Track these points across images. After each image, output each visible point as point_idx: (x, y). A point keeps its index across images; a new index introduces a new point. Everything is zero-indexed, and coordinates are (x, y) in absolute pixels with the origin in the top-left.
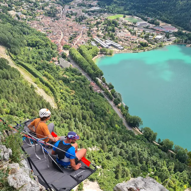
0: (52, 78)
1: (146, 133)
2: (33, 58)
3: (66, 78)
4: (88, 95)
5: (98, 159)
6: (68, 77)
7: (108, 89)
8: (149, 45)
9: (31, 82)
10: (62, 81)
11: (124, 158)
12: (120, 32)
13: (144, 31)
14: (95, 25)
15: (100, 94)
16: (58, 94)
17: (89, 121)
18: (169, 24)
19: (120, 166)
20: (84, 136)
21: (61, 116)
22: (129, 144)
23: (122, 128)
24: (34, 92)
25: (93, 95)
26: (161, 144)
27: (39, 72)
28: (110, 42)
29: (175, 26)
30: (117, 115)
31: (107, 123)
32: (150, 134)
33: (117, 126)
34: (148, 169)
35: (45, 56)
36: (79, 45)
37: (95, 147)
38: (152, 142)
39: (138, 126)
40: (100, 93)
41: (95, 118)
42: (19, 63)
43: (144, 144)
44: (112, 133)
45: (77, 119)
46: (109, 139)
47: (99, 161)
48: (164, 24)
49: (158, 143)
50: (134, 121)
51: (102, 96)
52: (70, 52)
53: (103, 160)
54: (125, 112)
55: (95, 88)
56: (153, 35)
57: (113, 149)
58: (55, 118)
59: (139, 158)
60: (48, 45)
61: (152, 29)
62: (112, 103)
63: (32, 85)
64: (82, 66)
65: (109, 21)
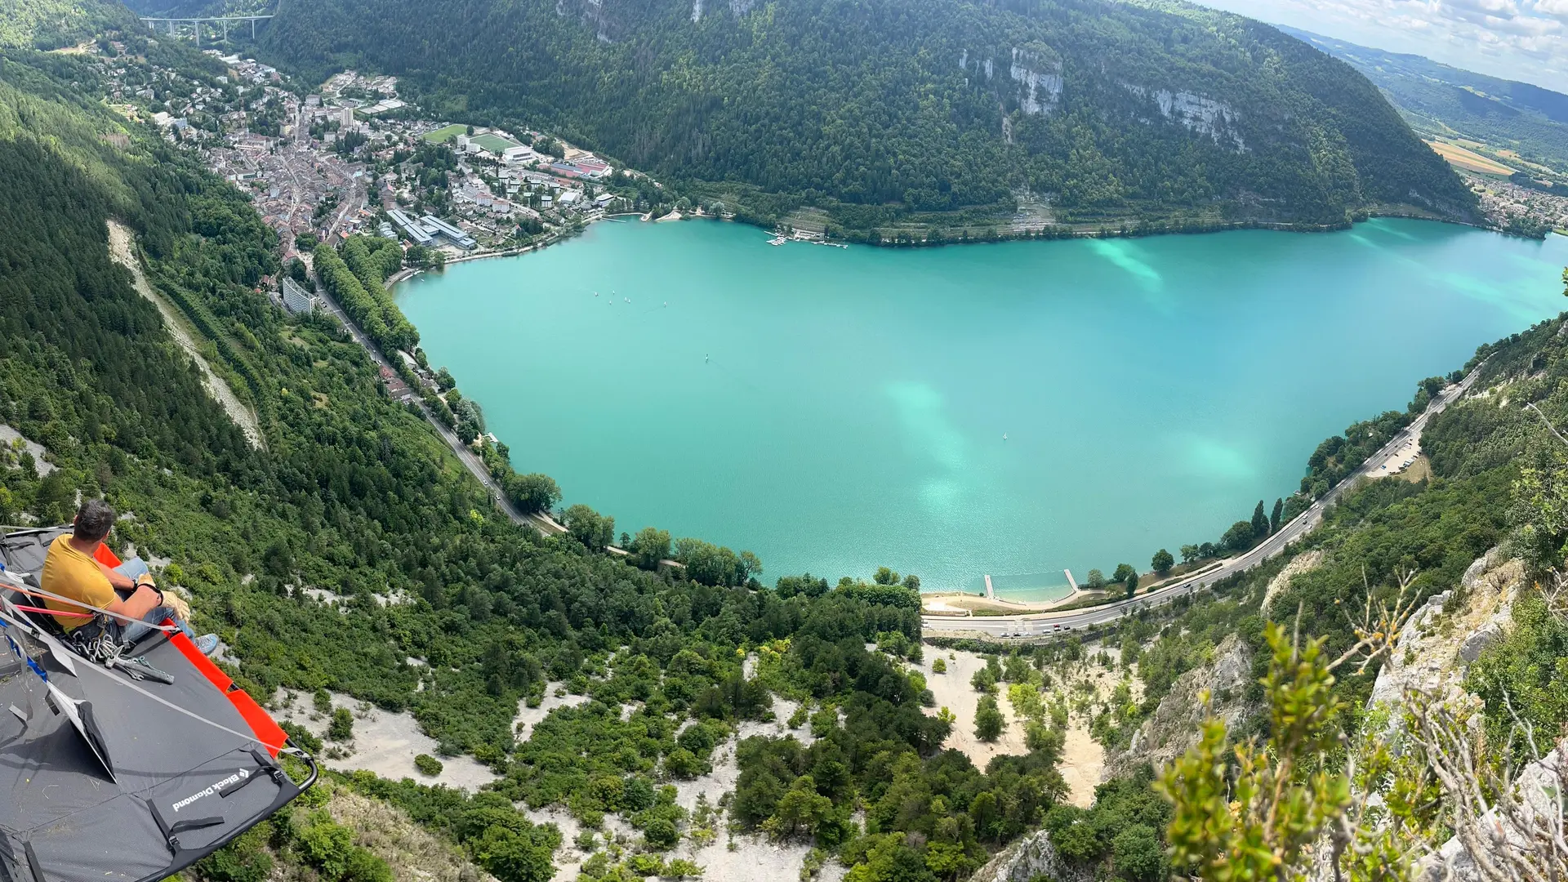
0: (258, 344)
1: (578, 524)
2: (206, 274)
3: (301, 349)
4: (372, 412)
5: (413, 632)
6: (307, 347)
7: (436, 388)
8: (545, 225)
9: (191, 353)
10: (288, 359)
11: (512, 622)
12: (462, 186)
13: (526, 180)
14: (391, 164)
15: (412, 409)
16: (273, 404)
17: (377, 504)
18: (588, 150)
19: (503, 650)
20: (358, 553)
21: (279, 478)
22: (527, 573)
23: (495, 519)
24: (199, 387)
25: (387, 414)
26: (633, 550)
27: (219, 324)
28: (434, 223)
29: (604, 159)
30: (472, 477)
31: (441, 506)
32: (593, 525)
33: (474, 514)
34: (604, 641)
35: (241, 269)
36: (344, 234)
37: (401, 592)
38: (602, 550)
39: (549, 507)
40: (412, 404)
41: (398, 492)
42: (164, 287)
43: (577, 561)
44: (461, 541)
45: (333, 494)
46: (448, 562)
47: (417, 639)
48: (575, 151)
49: (624, 548)
50: (532, 492)
51: (420, 415)
52: (316, 261)
53: (431, 638)
54: (498, 465)
55: (394, 387)
56: (551, 192)
57: (468, 596)
58: (256, 481)
59: (569, 610)
60: (252, 231)
61: (546, 171)
62: (452, 439)
63: (193, 363)
64: (354, 311)
65: (430, 150)
